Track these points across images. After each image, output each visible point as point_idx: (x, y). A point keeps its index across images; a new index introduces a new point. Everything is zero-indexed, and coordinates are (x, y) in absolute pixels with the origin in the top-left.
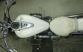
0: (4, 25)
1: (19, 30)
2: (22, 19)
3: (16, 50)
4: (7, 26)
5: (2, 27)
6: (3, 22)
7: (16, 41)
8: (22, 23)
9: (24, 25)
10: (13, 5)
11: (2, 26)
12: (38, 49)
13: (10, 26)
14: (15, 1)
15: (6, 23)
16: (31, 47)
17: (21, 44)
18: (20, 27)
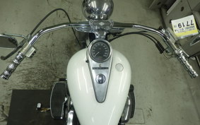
0: (102, 24)
1: (87, 61)
2: (118, 70)
3: (33, 54)
4: (98, 30)
5: (97, 17)
6: (109, 20)
7: (64, 48)
8: (107, 68)
9: (101, 75)
10: (156, 45)
11: (99, 17)
12: (39, 105)
13: (100, 37)
14: (167, 52)
15: (108, 28)
16: (45, 87)
17: (57, 60)
18: (97, 65)
